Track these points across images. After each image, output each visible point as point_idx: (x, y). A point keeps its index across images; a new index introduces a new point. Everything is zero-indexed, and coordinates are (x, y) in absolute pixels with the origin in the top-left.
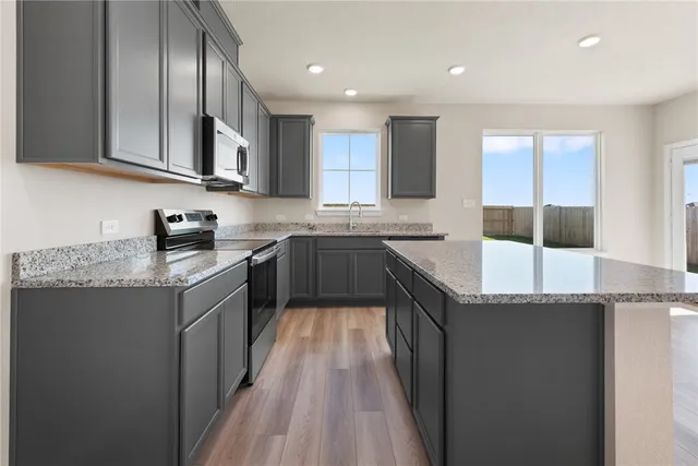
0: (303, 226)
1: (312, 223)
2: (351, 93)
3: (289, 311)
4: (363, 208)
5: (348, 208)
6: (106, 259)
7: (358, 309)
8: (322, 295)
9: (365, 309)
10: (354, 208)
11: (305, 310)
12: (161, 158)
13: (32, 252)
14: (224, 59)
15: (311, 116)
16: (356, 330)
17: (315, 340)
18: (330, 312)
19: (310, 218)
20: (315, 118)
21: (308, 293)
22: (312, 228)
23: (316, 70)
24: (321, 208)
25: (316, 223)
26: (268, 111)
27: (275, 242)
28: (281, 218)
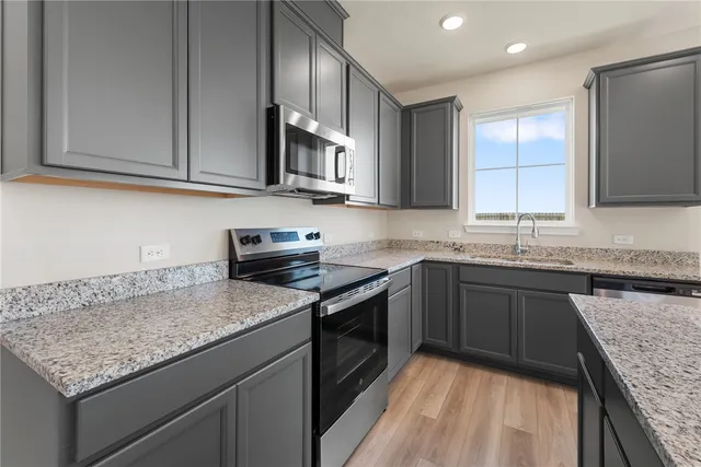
0: (446, 246)
1: (458, 242)
2: (517, 49)
3: (420, 360)
4: (539, 223)
5: (513, 223)
6: (143, 292)
7: (527, 385)
8: (466, 348)
9: (541, 388)
10: (524, 223)
11: (444, 364)
12: (175, 165)
13: (13, 290)
14: (313, 34)
15: (454, 97)
16: (518, 433)
17: (443, 429)
18: (479, 376)
19: (456, 236)
20: (462, 99)
21: (446, 340)
22: (458, 249)
23: (453, 23)
24: (472, 221)
25: (465, 242)
26: (396, 103)
27: (385, 273)
28: (420, 234)
